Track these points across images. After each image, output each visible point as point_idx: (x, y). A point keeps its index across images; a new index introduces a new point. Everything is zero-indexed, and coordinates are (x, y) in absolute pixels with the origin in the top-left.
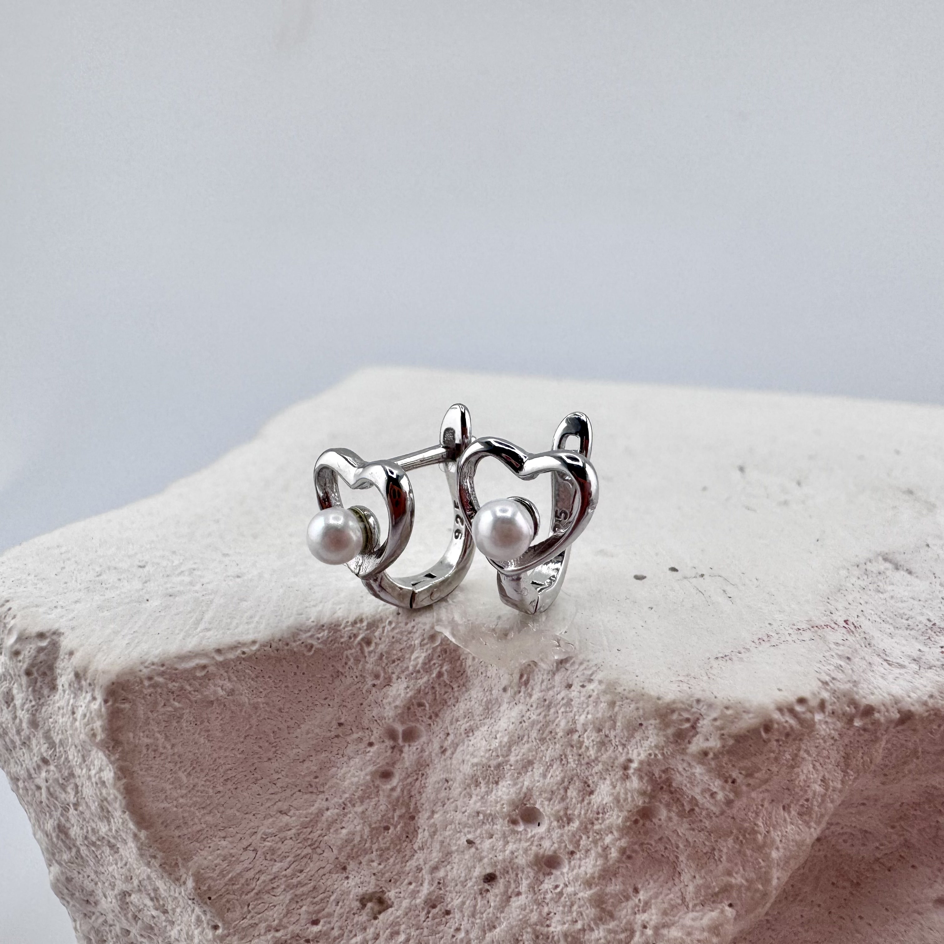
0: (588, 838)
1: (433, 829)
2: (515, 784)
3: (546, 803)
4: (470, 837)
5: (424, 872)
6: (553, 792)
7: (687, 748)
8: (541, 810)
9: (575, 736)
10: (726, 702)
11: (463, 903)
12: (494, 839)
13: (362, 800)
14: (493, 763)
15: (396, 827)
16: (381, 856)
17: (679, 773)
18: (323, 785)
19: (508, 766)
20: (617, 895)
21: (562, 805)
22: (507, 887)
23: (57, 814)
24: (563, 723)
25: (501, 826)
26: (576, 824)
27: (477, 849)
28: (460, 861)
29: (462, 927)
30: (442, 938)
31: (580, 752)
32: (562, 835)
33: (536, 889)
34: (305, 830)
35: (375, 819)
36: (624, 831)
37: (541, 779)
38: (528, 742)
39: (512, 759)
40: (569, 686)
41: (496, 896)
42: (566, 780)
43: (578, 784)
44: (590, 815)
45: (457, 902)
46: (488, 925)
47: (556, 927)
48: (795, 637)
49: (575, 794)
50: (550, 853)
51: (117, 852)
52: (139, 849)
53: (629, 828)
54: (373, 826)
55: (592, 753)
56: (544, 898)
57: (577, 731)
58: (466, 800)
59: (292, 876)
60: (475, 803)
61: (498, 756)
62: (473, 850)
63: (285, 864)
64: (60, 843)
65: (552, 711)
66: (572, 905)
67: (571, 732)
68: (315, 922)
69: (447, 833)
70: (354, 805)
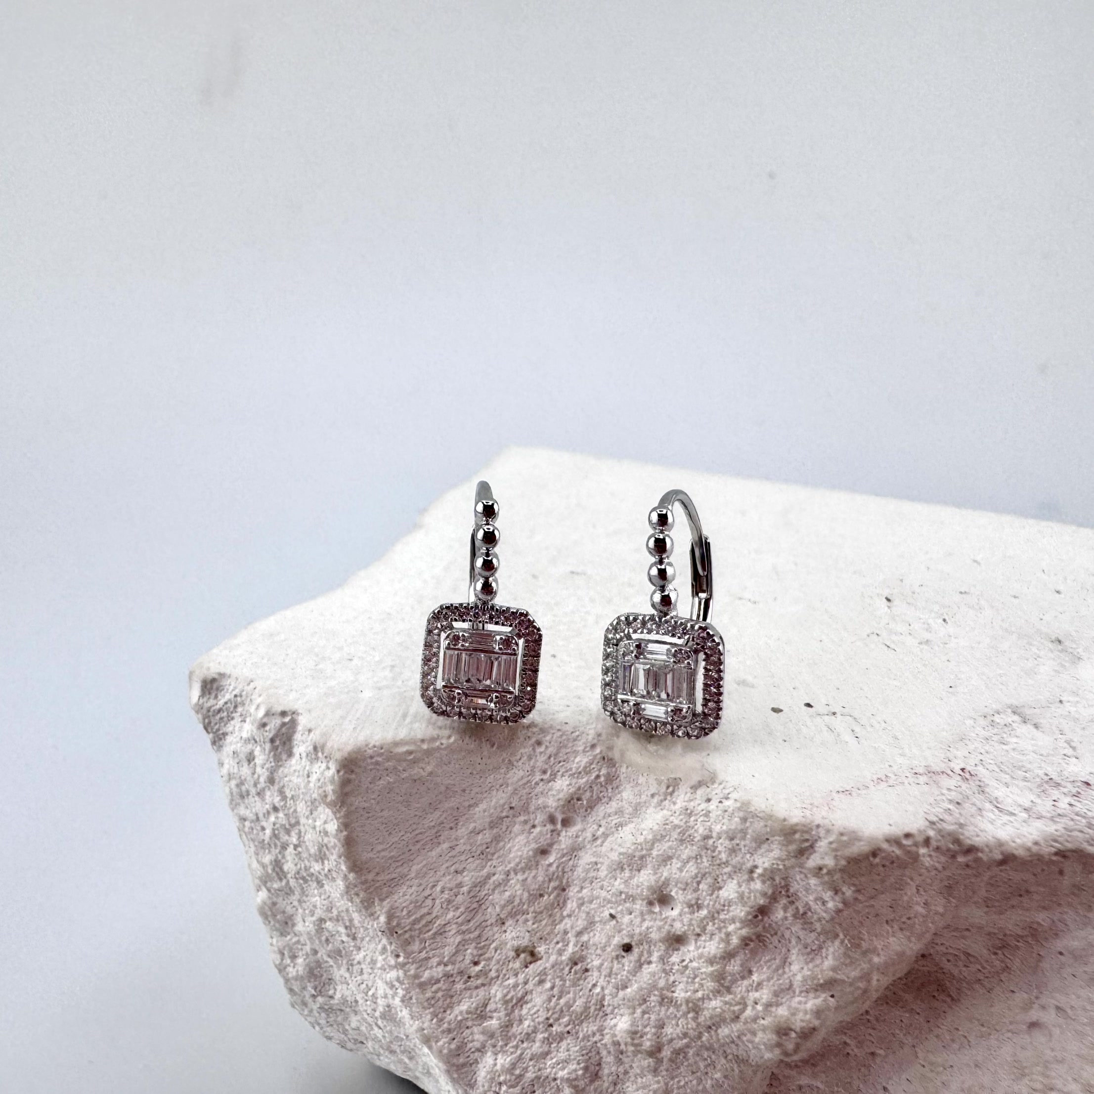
0: (714, 924)
1: (581, 902)
2: (655, 874)
3: (681, 892)
4: (613, 912)
5: (569, 935)
6: (687, 884)
7: (805, 863)
8: (676, 897)
9: (711, 842)
10: (842, 830)
11: (602, 965)
12: (632, 916)
13: (523, 870)
14: (637, 854)
15: (549, 896)
16: (535, 917)
17: (796, 881)
18: (493, 854)
19: (651, 859)
20: (734, 974)
21: (695, 895)
22: (641, 955)
23: (275, 851)
24: (701, 830)
25: (640, 906)
26: (704, 912)
27: (617, 922)
28: (602, 929)
29: (599, 984)
30: (581, 990)
31: (714, 854)
32: (691, 919)
33: (665, 961)
34: (474, 889)
35: (533, 887)
36: (745, 923)
37: (678, 872)
38: (669, 841)
39: (655, 853)
40: (709, 800)
41: (630, 962)
42: (699, 875)
43: (710, 880)
44: (718, 906)
45: (596, 963)
46: (621, 985)
47: (679, 994)
48: (911, 780)
49: (706, 887)
50: (679, 933)
51: (322, 886)
52: (347, 887)
53: (750, 921)
54: (532, 892)
55: (724, 856)
56: (672, 969)
57: (712, 837)
58: (612, 880)
59: (462, 924)
60: (620, 884)
61: (642, 849)
62: (614, 922)
63: (458, 913)
64: (274, 874)
65: (692, 819)
66: (694, 978)
67: (706, 838)
68: (476, 963)
69: (593, 906)
70: (516, 874)
